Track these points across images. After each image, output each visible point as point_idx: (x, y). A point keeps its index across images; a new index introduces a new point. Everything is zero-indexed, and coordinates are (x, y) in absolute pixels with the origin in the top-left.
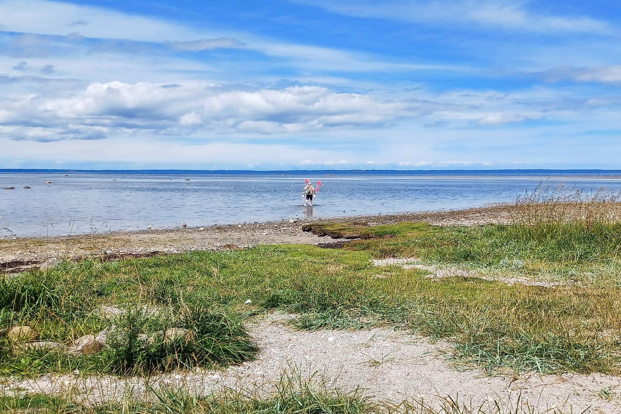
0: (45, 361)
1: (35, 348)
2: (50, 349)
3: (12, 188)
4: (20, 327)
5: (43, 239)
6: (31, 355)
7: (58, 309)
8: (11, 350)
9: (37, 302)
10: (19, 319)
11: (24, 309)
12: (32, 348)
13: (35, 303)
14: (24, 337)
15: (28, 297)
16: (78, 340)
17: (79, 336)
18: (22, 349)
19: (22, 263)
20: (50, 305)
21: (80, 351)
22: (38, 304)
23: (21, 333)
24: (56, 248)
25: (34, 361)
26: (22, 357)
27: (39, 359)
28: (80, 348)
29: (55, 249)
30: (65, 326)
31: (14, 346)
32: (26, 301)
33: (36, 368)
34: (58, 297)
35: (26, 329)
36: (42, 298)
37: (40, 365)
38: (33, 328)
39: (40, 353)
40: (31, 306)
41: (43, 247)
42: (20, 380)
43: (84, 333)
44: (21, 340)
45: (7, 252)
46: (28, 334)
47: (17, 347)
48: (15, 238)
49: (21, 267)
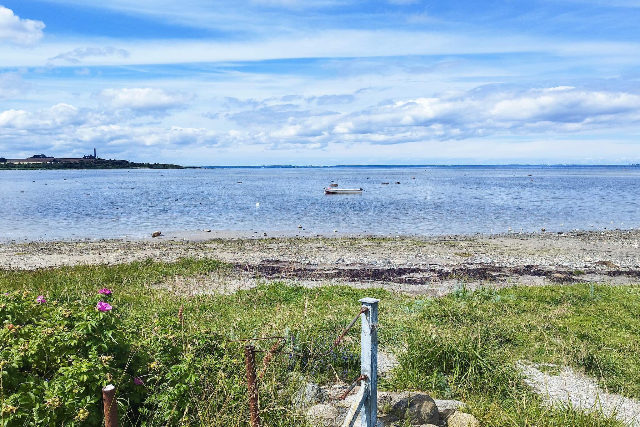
19: (413, 271)
24: (435, 251)
29: (434, 253)
41: (423, 249)
45: (396, 253)
48: (398, 236)
49: (413, 275)
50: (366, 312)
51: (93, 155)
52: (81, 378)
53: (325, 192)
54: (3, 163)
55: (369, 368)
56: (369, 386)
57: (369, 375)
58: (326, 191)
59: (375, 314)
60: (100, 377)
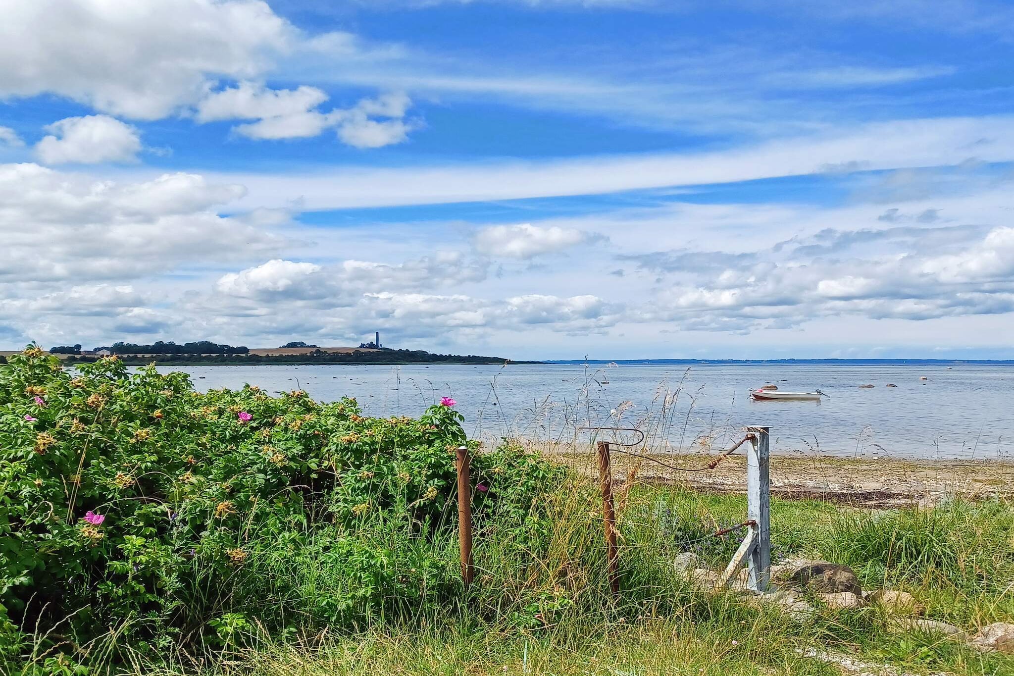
0: (936, 652)
1: (920, 628)
2: (944, 635)
3: (870, 386)
4: (897, 592)
5: (917, 462)
6: (915, 638)
7: (951, 574)
8: (884, 625)
9: (920, 558)
10: (893, 579)
11: (900, 565)
12: (917, 628)
13: (916, 559)
14: (903, 609)
15: (906, 549)
16: (987, 629)
17: (988, 622)
18: (900, 626)
19: (890, 496)
20: (939, 564)
21: (991, 646)
22: (921, 561)
23: (899, 601)
24: (938, 477)
25: (920, 648)
26: (901, 639)
27: (927, 646)
28: (992, 640)
29: (936, 479)
30: (966, 602)
31: (889, 620)
32: (903, 554)
33: (922, 659)
34: (952, 554)
35: (905, 597)
36: (926, 553)
37: (929, 655)
38: (916, 597)
39: (928, 639)
40: (911, 563)
41: (918, 474)
42: (900, 672)
43: (996, 619)
44: (897, 613)
45: (867, 477)
46: (908, 604)
47: (893, 622)
48: (877, 458)
49: (887, 501)
50: (753, 439)
51: (375, 343)
52: (429, 461)
53: (752, 397)
54: (244, 355)
55: (758, 512)
56: (757, 534)
57: (758, 521)
58: (754, 395)
59: (765, 443)
60: (446, 463)
